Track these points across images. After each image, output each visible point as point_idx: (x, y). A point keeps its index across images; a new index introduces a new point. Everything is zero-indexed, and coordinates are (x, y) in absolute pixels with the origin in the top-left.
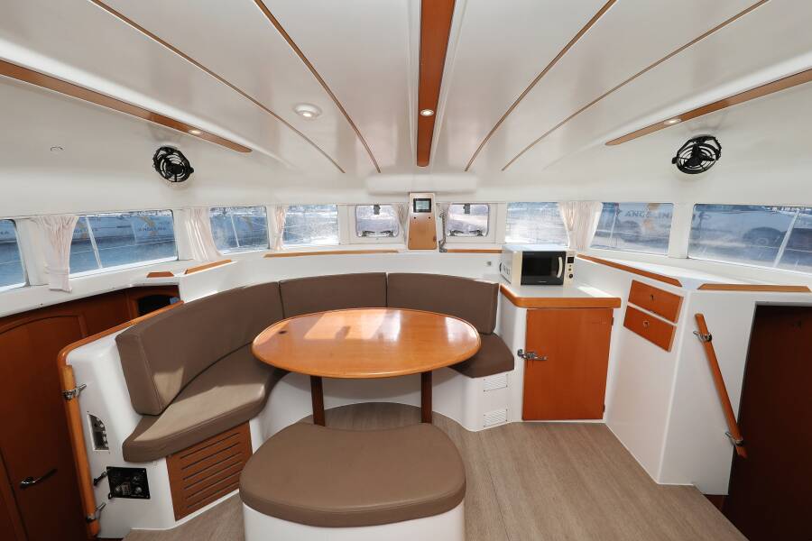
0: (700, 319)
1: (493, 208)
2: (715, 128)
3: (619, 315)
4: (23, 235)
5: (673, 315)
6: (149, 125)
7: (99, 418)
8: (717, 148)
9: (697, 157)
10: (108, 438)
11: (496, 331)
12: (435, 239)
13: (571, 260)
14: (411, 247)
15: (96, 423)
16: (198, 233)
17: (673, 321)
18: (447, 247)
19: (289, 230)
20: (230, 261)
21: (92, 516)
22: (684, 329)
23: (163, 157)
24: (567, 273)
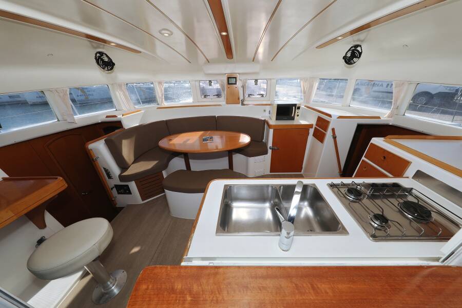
0: (333, 130)
1: (269, 82)
2: (362, 41)
3: (311, 131)
4: (49, 98)
5: (326, 129)
6: (88, 41)
7: (107, 168)
8: (361, 51)
9: (352, 56)
10: (112, 175)
11: (264, 141)
12: (239, 99)
13: (299, 108)
14: (227, 103)
15: (106, 170)
16: (123, 97)
17: (325, 131)
18: (245, 103)
19: (166, 94)
20: (140, 111)
21: (113, 199)
22: (329, 134)
23: (99, 57)
24: (296, 114)
